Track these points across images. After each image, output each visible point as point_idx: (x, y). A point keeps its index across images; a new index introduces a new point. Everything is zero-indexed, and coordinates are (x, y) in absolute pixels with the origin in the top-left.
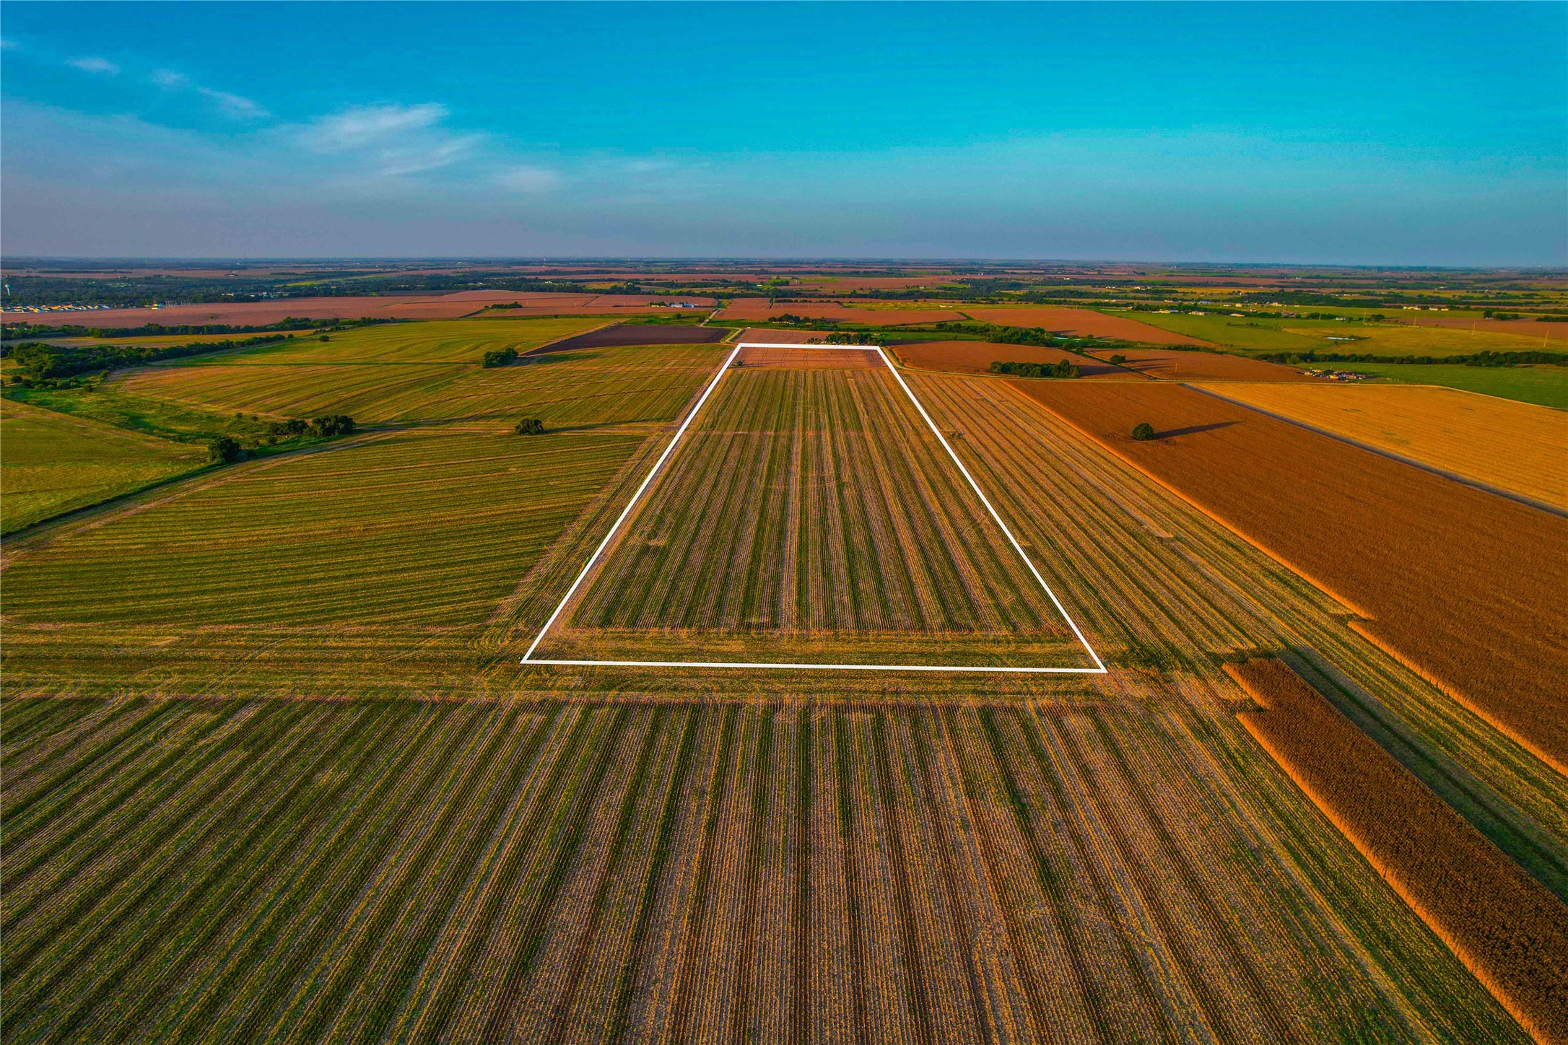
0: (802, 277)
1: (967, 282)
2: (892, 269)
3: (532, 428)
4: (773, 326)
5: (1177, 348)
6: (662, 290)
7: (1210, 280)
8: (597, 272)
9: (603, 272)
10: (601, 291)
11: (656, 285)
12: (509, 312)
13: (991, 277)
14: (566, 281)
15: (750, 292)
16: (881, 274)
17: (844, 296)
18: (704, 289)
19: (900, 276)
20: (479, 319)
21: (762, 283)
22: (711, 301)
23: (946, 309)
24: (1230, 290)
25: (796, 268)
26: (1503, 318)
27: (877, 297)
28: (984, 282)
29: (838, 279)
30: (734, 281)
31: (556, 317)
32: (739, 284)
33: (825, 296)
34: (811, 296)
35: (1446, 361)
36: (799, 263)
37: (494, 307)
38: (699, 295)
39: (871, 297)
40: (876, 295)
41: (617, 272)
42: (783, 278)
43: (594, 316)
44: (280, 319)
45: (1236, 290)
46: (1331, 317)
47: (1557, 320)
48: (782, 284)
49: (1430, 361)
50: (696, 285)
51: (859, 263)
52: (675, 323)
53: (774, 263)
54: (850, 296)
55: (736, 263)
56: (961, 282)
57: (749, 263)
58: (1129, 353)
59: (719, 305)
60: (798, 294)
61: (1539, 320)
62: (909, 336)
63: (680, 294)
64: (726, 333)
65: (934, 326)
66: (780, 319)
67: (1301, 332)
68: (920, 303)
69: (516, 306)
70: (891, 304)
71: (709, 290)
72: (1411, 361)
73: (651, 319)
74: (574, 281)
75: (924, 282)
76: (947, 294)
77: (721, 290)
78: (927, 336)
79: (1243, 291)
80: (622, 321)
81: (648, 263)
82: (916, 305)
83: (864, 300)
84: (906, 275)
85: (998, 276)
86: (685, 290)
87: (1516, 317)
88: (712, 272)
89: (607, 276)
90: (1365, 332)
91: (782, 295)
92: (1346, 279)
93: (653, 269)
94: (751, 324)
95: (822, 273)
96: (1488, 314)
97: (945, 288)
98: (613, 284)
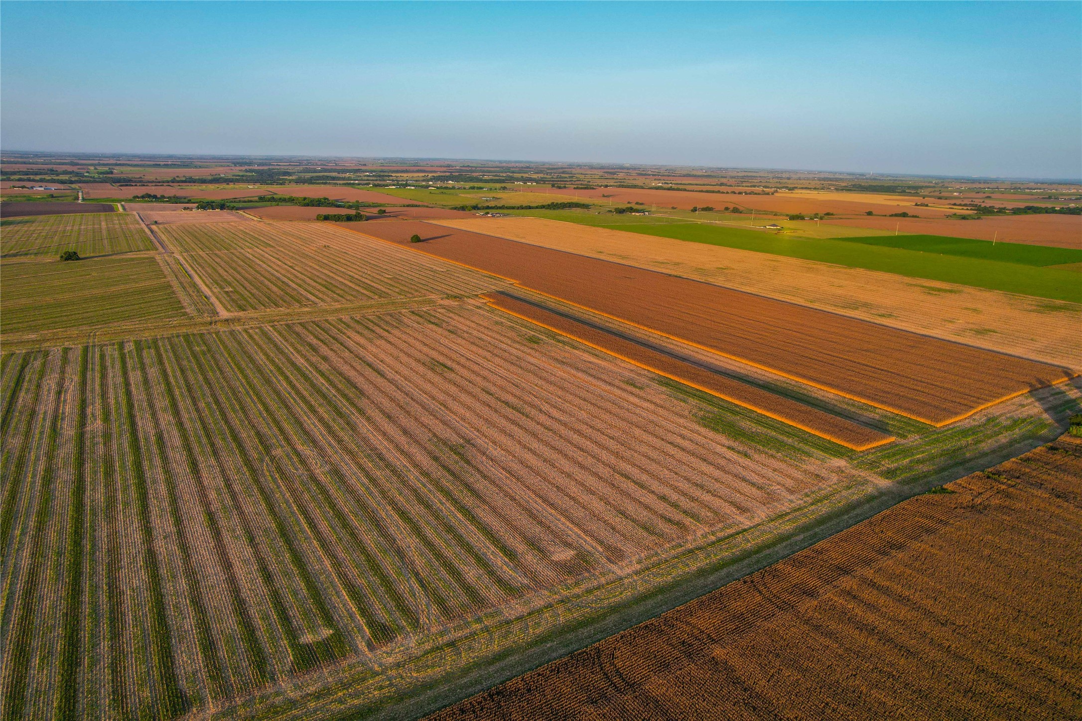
3: (71, 257)
5: (408, 206)
7: (408, 168)
13: (264, 168)
23: (253, 189)
24: (423, 175)
26: (560, 188)
27: (196, 182)
28: (262, 171)
35: (537, 207)
39: (191, 182)
45: (427, 175)
46: (481, 188)
47: (582, 188)
49: (530, 208)
54: (174, 182)
58: (388, 209)
61: (575, 188)
65: (257, 199)
66: (143, 197)
67: (468, 196)
72: (521, 208)
73: (28, 198)
78: (259, 204)
79: (430, 175)
85: (268, 167)
87: (565, 187)
90: (499, 196)
92: (484, 168)
96: (553, 186)
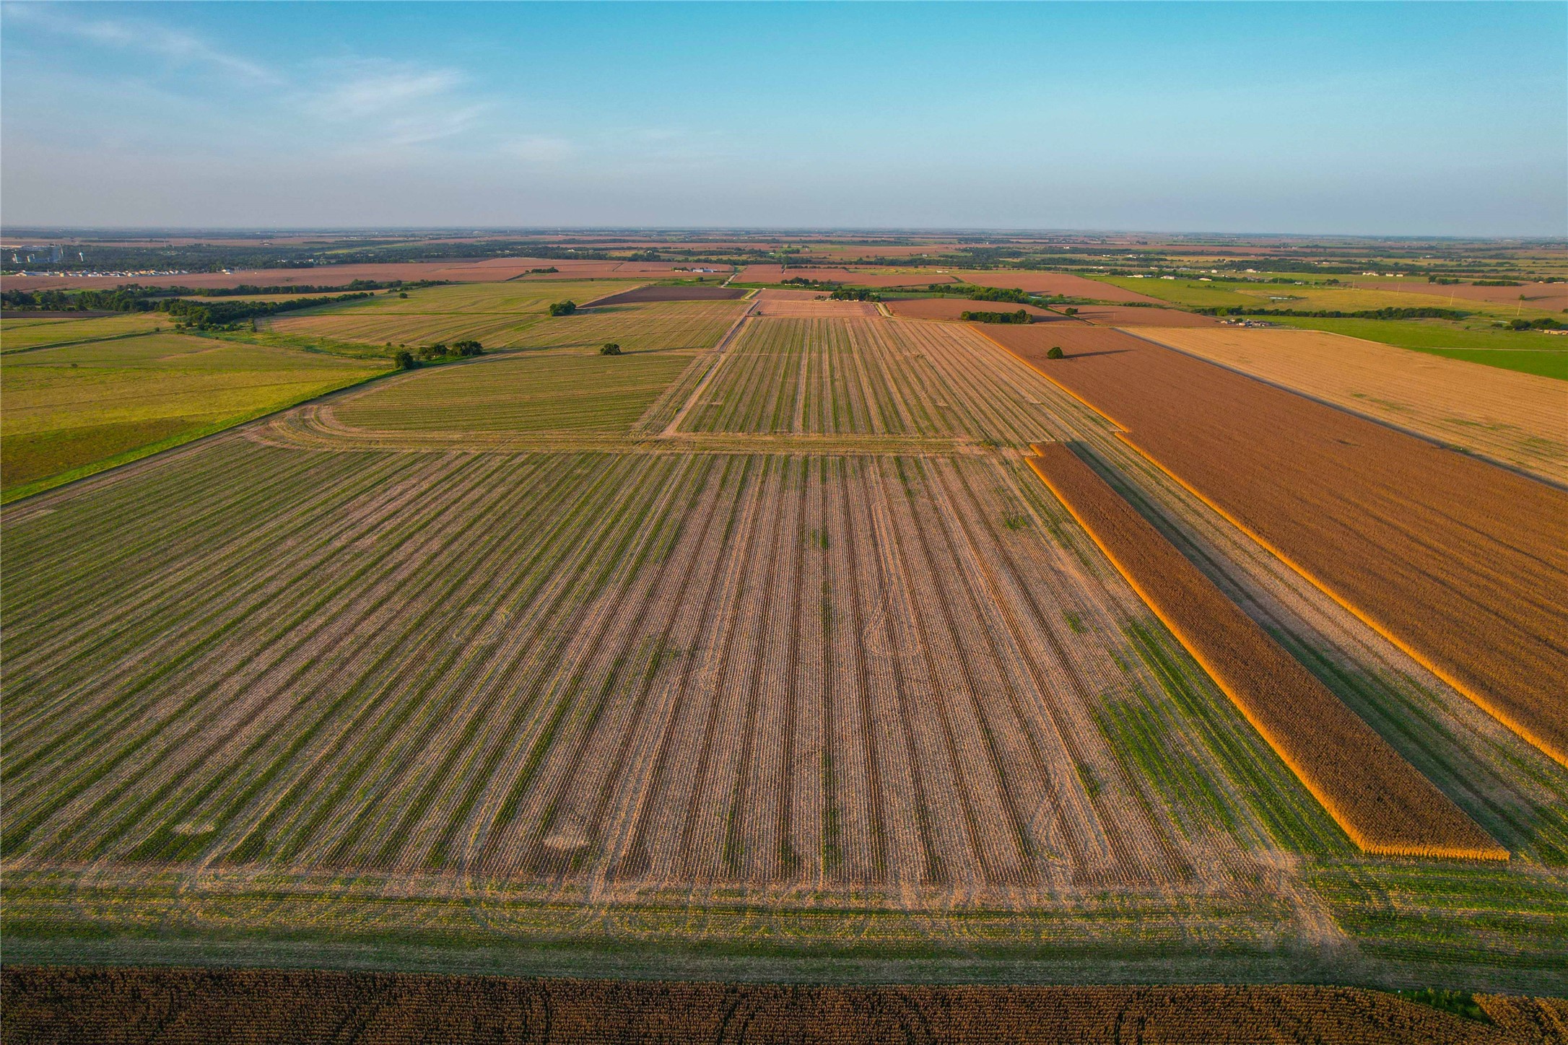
0: (812, 246)
1: (971, 250)
2: (900, 239)
4: (786, 288)
5: (1131, 305)
6: (680, 258)
8: (614, 241)
9: (620, 241)
10: (624, 259)
11: (674, 253)
12: (548, 276)
13: (994, 246)
14: (588, 249)
15: (763, 259)
16: (889, 243)
17: (851, 263)
18: (720, 257)
19: (907, 244)
20: (524, 281)
21: (774, 251)
22: (727, 267)
23: (941, 274)
24: (1216, 258)
25: (805, 237)
26: (1444, 282)
27: (881, 264)
28: (986, 251)
29: (846, 247)
30: (747, 249)
31: (592, 280)
32: (752, 252)
33: (834, 263)
34: (820, 263)
36: (809, 232)
37: (534, 271)
38: (716, 262)
39: (876, 264)
40: (881, 262)
41: (634, 241)
42: (794, 247)
43: (625, 279)
44: (349, 281)
45: (1221, 258)
46: (1291, 281)
48: (793, 252)
50: (712, 253)
51: (869, 233)
52: (699, 285)
53: (785, 232)
54: (856, 263)
55: (748, 233)
56: (965, 250)
57: (759, 232)
58: (1086, 309)
59: (736, 271)
60: (809, 261)
62: (903, 295)
63: (699, 261)
64: (745, 293)
65: (927, 287)
66: (792, 282)
68: (921, 269)
69: (553, 270)
70: (892, 270)
71: (725, 258)
73: (677, 282)
74: (595, 249)
75: (927, 251)
76: (947, 261)
77: (735, 258)
78: (919, 295)
80: (652, 283)
81: (661, 233)
82: (915, 270)
83: (868, 266)
84: (912, 244)
85: (1001, 245)
86: (702, 257)
88: (725, 241)
89: (625, 245)
90: (1308, 293)
91: (794, 263)
92: (1341, 248)
93: (668, 238)
94: (766, 286)
95: (832, 242)
96: (1432, 279)
97: (947, 256)
98: (633, 252)
